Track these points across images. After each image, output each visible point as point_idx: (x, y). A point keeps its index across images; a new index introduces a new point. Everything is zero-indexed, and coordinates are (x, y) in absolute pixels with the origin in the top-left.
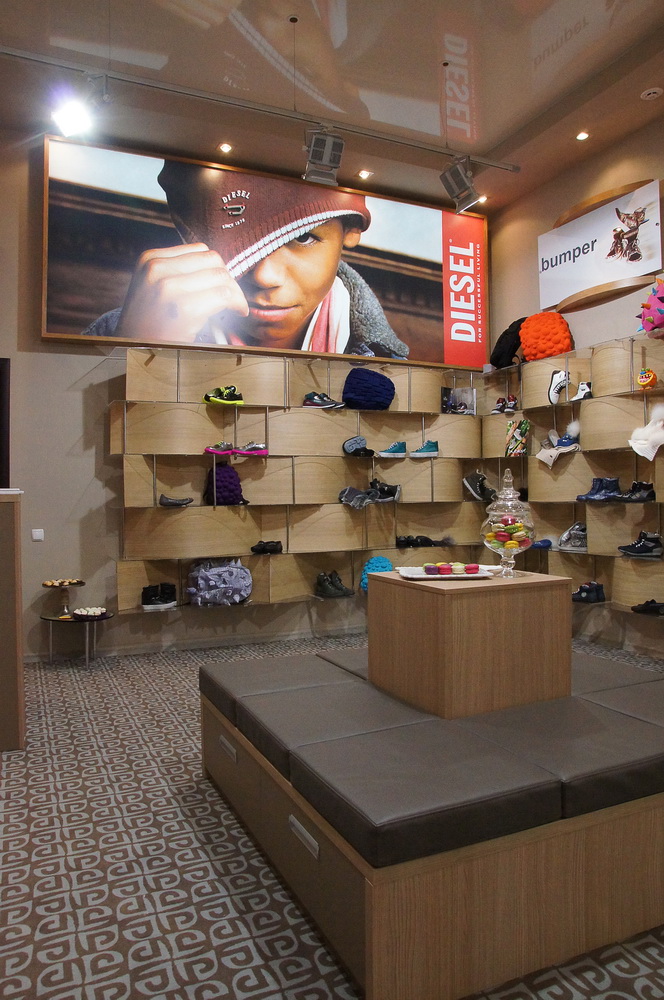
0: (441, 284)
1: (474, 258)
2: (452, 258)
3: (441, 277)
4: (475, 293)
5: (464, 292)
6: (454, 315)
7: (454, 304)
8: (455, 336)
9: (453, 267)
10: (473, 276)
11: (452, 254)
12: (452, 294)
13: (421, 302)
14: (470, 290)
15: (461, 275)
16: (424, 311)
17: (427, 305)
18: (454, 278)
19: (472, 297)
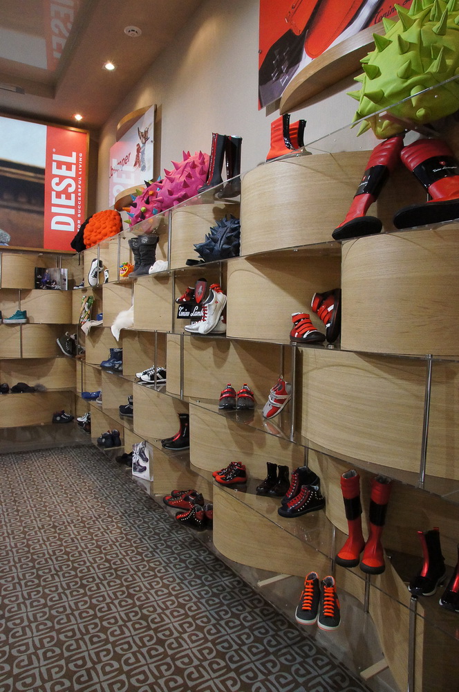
0: (43, 185)
1: (77, 164)
2: (54, 165)
3: (44, 179)
4: (76, 192)
5: (65, 191)
6: (54, 210)
7: (54, 200)
8: (54, 227)
9: (55, 171)
10: (75, 179)
11: (55, 161)
12: (54, 194)
13: (23, 200)
14: (71, 190)
15: (62, 178)
16: (27, 207)
17: (29, 202)
18: (56, 180)
19: (73, 196)
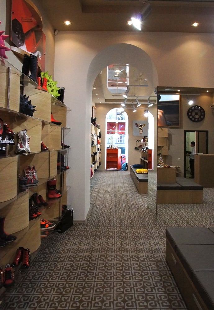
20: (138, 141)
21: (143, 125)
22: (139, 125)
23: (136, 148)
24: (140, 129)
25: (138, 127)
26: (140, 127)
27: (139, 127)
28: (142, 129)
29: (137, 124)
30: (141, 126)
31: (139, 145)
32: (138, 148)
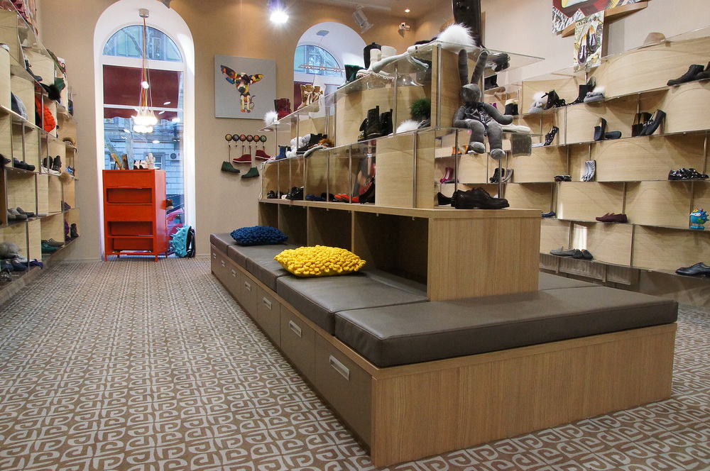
20: (233, 138)
21: (254, 78)
22: (239, 76)
23: (227, 169)
24: (242, 90)
25: (232, 82)
26: (242, 85)
27: (238, 83)
28: (248, 94)
29: (229, 72)
30: (247, 79)
31: (237, 154)
32: (236, 167)
